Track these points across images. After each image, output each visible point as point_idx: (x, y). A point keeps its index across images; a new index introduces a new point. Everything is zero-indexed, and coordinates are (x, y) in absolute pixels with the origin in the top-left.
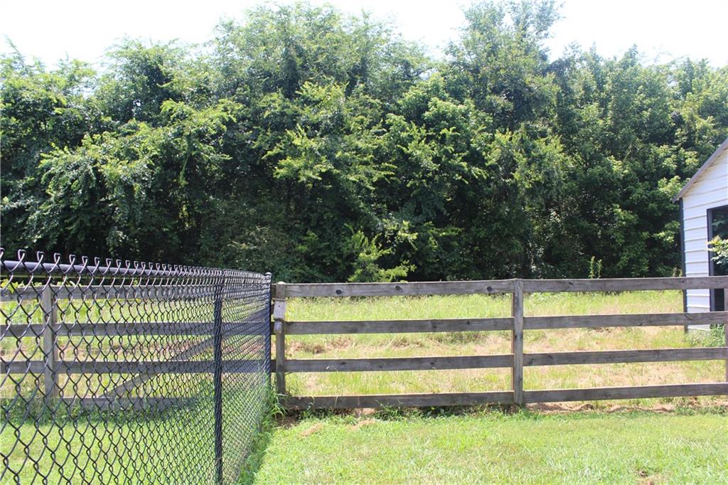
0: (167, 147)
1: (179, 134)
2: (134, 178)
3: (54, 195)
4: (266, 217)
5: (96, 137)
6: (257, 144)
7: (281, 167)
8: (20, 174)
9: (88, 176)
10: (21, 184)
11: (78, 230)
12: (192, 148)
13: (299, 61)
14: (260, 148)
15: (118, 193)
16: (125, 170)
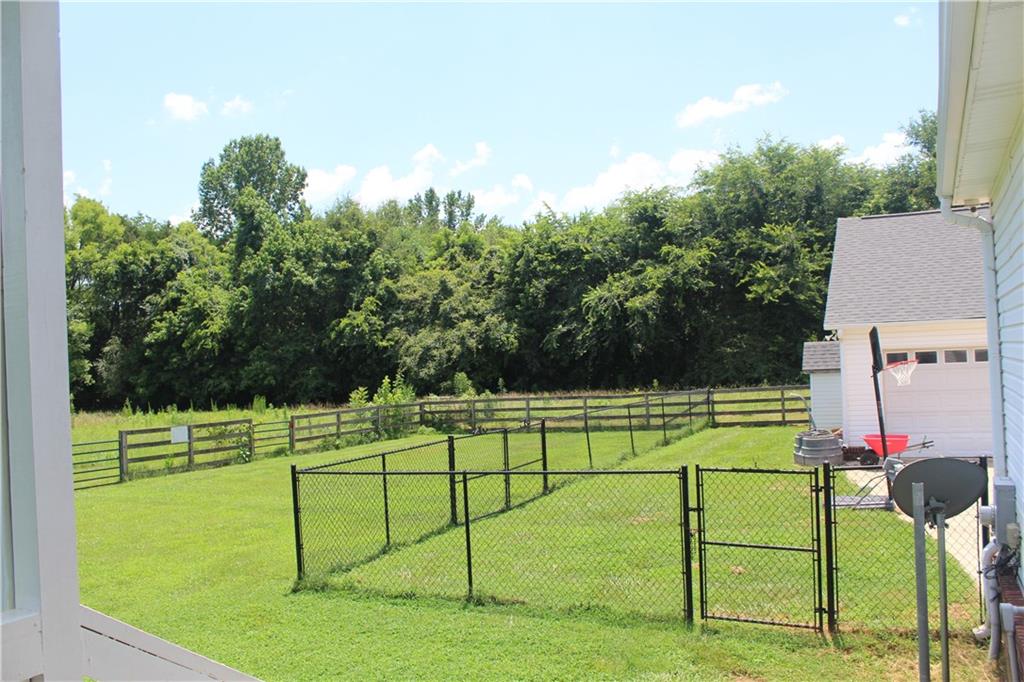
0: (668, 283)
1: (675, 273)
2: (647, 307)
3: (591, 320)
4: (746, 326)
5: (616, 275)
6: (734, 271)
7: (750, 292)
8: (565, 306)
9: (615, 307)
10: (566, 313)
11: (610, 345)
12: (685, 283)
13: (761, 202)
14: (736, 274)
15: (638, 320)
16: (640, 303)
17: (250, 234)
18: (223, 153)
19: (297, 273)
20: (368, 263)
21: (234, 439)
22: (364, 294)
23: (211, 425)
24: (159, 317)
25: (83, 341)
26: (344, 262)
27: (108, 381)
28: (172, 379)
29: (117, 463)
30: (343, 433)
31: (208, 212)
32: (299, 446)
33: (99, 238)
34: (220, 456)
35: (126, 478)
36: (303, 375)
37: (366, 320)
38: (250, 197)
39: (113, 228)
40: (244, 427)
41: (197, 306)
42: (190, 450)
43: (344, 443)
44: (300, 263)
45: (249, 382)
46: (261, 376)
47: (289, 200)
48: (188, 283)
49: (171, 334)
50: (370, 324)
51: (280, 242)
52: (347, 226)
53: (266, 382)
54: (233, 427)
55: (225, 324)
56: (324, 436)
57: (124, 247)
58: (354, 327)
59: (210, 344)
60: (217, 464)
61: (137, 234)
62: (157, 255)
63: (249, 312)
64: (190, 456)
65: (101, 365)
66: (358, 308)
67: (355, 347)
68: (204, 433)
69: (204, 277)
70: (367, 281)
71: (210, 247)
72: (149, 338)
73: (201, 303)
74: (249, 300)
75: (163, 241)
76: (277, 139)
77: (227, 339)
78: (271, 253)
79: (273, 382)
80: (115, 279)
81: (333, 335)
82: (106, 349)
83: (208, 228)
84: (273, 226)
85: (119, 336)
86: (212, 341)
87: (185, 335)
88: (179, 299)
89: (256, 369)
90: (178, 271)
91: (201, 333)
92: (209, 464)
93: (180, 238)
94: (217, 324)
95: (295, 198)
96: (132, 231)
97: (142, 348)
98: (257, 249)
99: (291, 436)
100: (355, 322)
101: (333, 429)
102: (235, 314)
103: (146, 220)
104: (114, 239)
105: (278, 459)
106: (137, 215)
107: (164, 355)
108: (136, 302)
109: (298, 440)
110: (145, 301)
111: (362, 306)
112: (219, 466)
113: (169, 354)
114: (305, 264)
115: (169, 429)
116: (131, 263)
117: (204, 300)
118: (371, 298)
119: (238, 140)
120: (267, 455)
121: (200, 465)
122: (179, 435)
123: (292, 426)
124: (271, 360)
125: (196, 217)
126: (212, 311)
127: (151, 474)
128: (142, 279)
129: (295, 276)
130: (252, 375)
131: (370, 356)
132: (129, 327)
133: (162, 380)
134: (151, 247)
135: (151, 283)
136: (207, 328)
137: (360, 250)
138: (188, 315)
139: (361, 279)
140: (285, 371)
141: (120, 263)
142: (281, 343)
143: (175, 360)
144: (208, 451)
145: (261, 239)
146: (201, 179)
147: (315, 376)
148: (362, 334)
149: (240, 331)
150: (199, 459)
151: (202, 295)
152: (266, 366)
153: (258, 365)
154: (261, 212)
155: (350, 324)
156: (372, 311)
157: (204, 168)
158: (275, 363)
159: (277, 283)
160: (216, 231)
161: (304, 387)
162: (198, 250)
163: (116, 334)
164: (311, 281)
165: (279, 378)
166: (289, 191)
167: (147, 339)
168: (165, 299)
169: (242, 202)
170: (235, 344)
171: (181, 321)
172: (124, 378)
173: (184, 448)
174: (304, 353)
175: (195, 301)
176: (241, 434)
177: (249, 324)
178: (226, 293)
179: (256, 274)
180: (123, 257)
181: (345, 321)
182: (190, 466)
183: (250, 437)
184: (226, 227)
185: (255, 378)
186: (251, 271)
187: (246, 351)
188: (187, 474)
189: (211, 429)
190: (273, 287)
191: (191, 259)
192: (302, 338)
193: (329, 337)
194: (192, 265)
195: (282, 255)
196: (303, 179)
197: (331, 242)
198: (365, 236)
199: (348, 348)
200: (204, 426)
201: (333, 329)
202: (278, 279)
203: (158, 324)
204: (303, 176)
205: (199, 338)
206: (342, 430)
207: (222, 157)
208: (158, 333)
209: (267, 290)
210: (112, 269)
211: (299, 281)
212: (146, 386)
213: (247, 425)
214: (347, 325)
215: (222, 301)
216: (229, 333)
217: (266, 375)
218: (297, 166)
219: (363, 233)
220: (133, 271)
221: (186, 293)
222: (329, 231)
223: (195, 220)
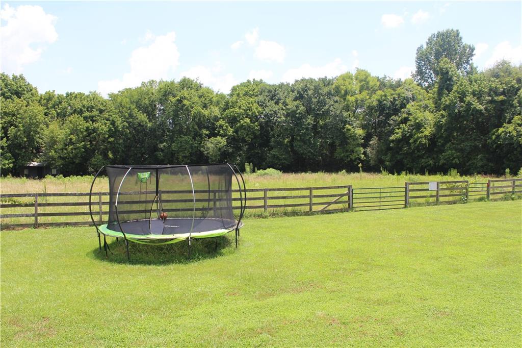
17: (446, 82)
18: (428, 41)
19: (474, 103)
20: (517, 96)
21: (458, 190)
22: (514, 114)
23: (448, 182)
24: (397, 127)
25: (360, 138)
26: (502, 97)
27: (371, 158)
28: (403, 158)
29: (403, 198)
30: (516, 192)
31: (420, 72)
32: (491, 197)
33: (368, 88)
34: (451, 199)
35: (408, 206)
36: (474, 159)
37: (515, 128)
38: (445, 63)
39: (374, 83)
40: (464, 185)
41: (417, 121)
42: (437, 194)
43: (516, 197)
44: (475, 98)
45: (445, 161)
46: (451, 159)
47: (464, 63)
48: (412, 110)
49: (404, 136)
50: (517, 132)
51: (463, 86)
52: (503, 76)
53: (454, 162)
54: (458, 184)
55: (432, 130)
56: (506, 192)
57: (380, 92)
58: (507, 133)
59: (424, 141)
60: (449, 203)
61: (385, 86)
62: (396, 96)
63: (445, 124)
64: (437, 198)
65: (368, 150)
66: (509, 122)
67: (507, 144)
68: (444, 186)
69: (420, 106)
70: (516, 107)
71: (422, 91)
72: (392, 137)
73: (420, 120)
74: (445, 118)
75: (399, 88)
76: (458, 31)
77: (433, 139)
78: (458, 93)
79: (458, 162)
80: (376, 108)
81: (494, 137)
82: (371, 142)
83: (420, 81)
84: (458, 78)
85: (377, 136)
86: (425, 140)
87: (411, 136)
88: (408, 118)
89: (449, 155)
90: (408, 104)
91: (420, 135)
92: (446, 202)
93: (407, 87)
94: (428, 131)
95: (467, 62)
96: (383, 84)
97: (388, 142)
98: (450, 91)
99: (488, 191)
100: (508, 130)
101: (510, 189)
102: (438, 126)
103: (388, 79)
104: (375, 89)
105: (481, 203)
106: (383, 76)
107: (400, 146)
108: (385, 120)
109: (492, 194)
110: (390, 119)
111: (512, 121)
112: (451, 204)
113: (402, 145)
114: (478, 98)
115: (428, 183)
116: (384, 100)
117: (421, 118)
118: (519, 116)
119: (436, 33)
120: (475, 200)
121: (442, 202)
122: (432, 186)
123: (488, 185)
124: (456, 149)
125: (413, 76)
126: (425, 124)
127: (420, 205)
128: (389, 108)
129: (473, 105)
130: (446, 157)
131: (516, 149)
132: (381, 132)
133: (398, 158)
134: (393, 92)
135: (393, 110)
136: (423, 133)
137: (512, 89)
138: (412, 126)
139: (512, 106)
140: (464, 156)
141: (379, 101)
142: (463, 141)
143: (405, 149)
144: (446, 196)
145: (452, 85)
146: (416, 56)
147: (481, 159)
148: (511, 137)
149: (440, 134)
150: (441, 199)
151: (420, 116)
152: (454, 154)
153: (449, 152)
154: (452, 71)
155: (505, 131)
156: (518, 124)
157: (417, 50)
158: (459, 152)
159: (461, 109)
160: (423, 82)
161: (475, 165)
162: (417, 93)
163: (375, 135)
164: (482, 108)
165: (461, 160)
166: (464, 59)
167: (391, 138)
168: (400, 118)
169: (442, 67)
170: (437, 141)
171: (409, 129)
172: (379, 157)
173: (434, 193)
174: (476, 147)
175: (416, 119)
176: (462, 188)
177: (445, 130)
178: (432, 115)
179: (450, 104)
180: (380, 97)
181: (501, 130)
182: (437, 203)
183: (467, 190)
184: (430, 80)
185: (448, 159)
186: (447, 103)
187: (443, 145)
188: (436, 206)
189: (448, 185)
190: (459, 111)
191: (413, 97)
192: (474, 139)
193: (491, 138)
194: (413, 100)
195: (465, 94)
196: (473, 52)
197: (494, 85)
198: (515, 81)
199: (503, 144)
200: (445, 182)
201: (493, 134)
202: (462, 107)
203: (397, 131)
204: (473, 50)
205: (418, 138)
206: (516, 190)
207: (427, 44)
208: (398, 134)
209: (456, 113)
210: (375, 103)
211: (475, 107)
212: (390, 161)
213: (466, 184)
214: (503, 132)
215: (430, 118)
216: (434, 135)
217: (454, 158)
218: (469, 44)
219: (514, 80)
220: (385, 104)
221: (411, 114)
222: (492, 79)
223: (413, 77)
